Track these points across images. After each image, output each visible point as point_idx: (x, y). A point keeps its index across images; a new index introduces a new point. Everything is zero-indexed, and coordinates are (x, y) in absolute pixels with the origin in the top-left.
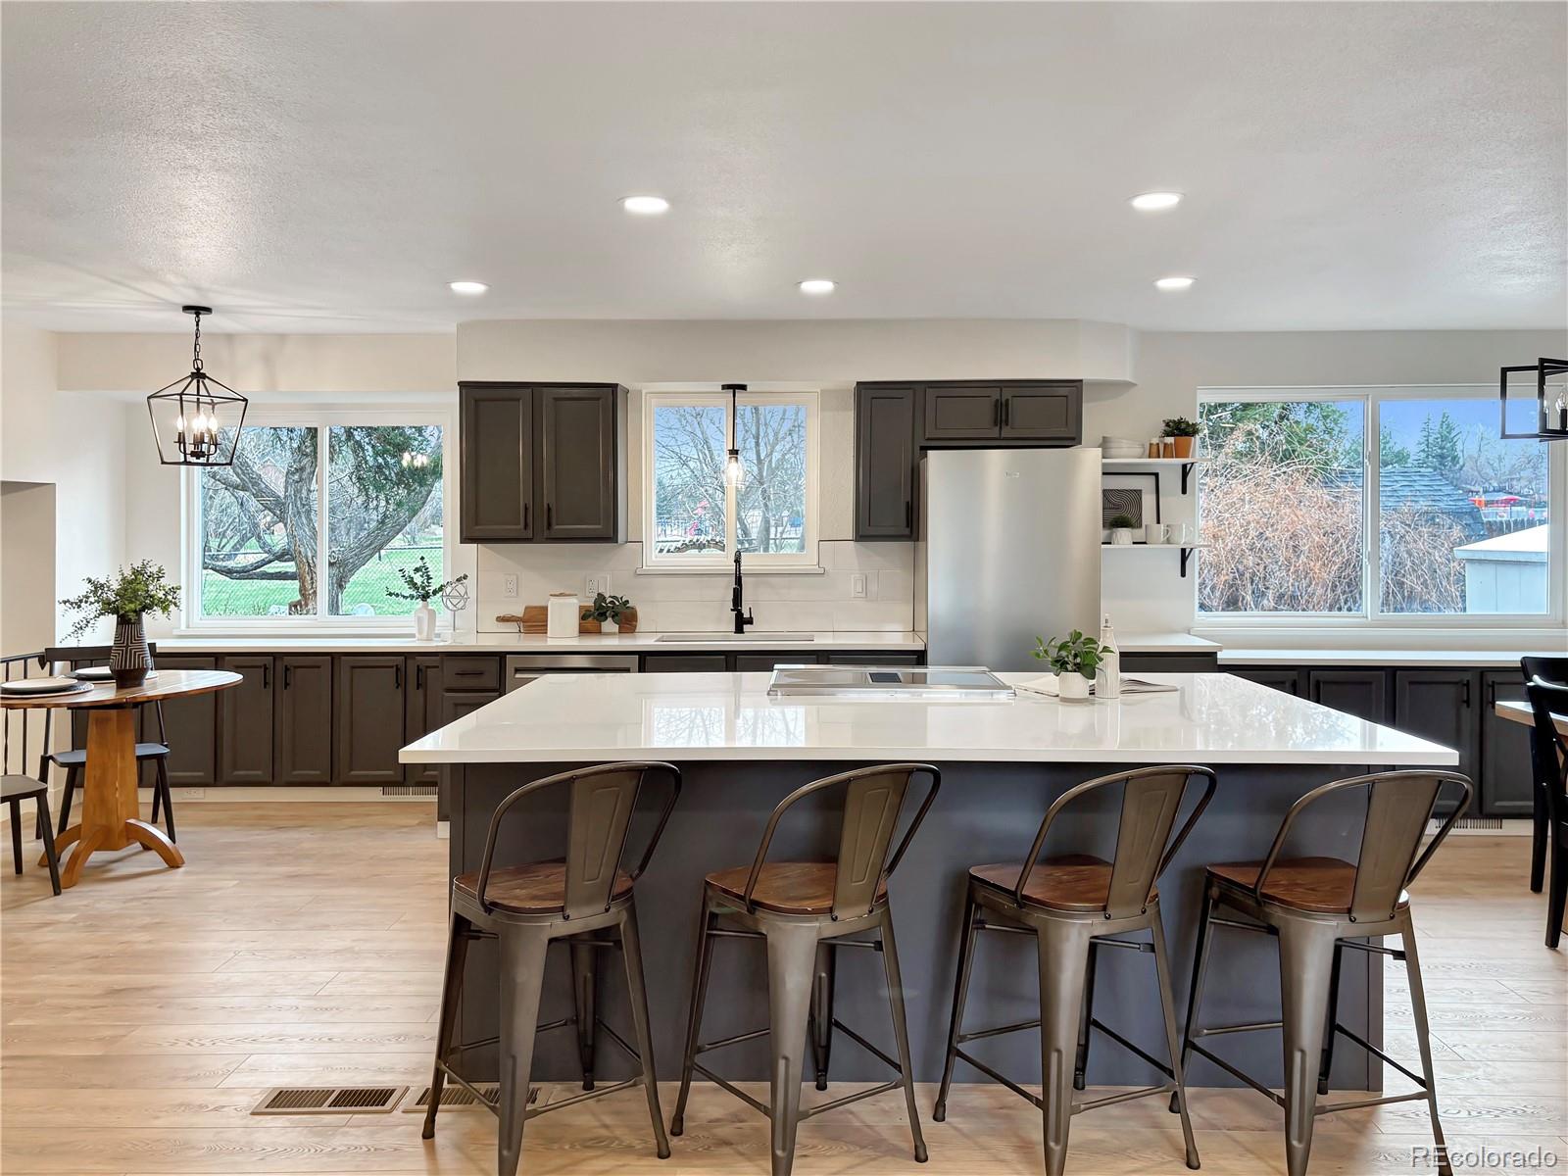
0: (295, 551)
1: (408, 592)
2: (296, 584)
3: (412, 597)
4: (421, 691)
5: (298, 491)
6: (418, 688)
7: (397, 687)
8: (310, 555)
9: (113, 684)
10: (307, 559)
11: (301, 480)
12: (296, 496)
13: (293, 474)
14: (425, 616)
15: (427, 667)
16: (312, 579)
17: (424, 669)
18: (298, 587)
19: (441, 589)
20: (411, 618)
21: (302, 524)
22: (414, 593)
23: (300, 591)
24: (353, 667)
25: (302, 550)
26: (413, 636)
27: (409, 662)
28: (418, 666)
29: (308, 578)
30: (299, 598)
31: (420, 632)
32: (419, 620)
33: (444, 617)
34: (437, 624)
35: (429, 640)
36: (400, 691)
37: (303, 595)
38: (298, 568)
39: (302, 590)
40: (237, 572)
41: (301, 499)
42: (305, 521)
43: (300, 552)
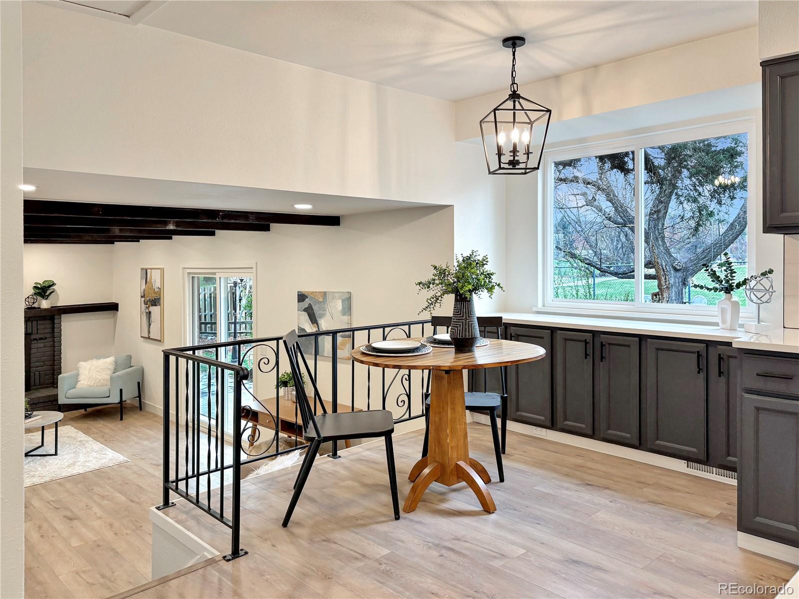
0: (655, 261)
1: (712, 285)
2: (656, 282)
3: (716, 289)
4: (723, 379)
5: (656, 226)
6: (720, 376)
7: (699, 372)
8: (664, 264)
9: (452, 350)
10: (662, 267)
11: (658, 218)
12: (655, 228)
13: (653, 214)
14: (728, 306)
15: (730, 357)
16: (665, 279)
17: (725, 357)
18: (657, 284)
19: (745, 282)
20: (715, 310)
21: (659, 245)
22: (717, 286)
23: (658, 286)
24: (658, 349)
25: (659, 261)
26: (717, 324)
27: (711, 349)
28: (720, 355)
29: (663, 278)
30: (657, 290)
31: (724, 322)
32: (723, 311)
33: (748, 310)
34: (741, 315)
35: (732, 329)
36: (702, 375)
37: (660, 289)
38: (657, 272)
39: (660, 286)
40: (620, 274)
41: (658, 229)
42: (661, 243)
43: (658, 263)
